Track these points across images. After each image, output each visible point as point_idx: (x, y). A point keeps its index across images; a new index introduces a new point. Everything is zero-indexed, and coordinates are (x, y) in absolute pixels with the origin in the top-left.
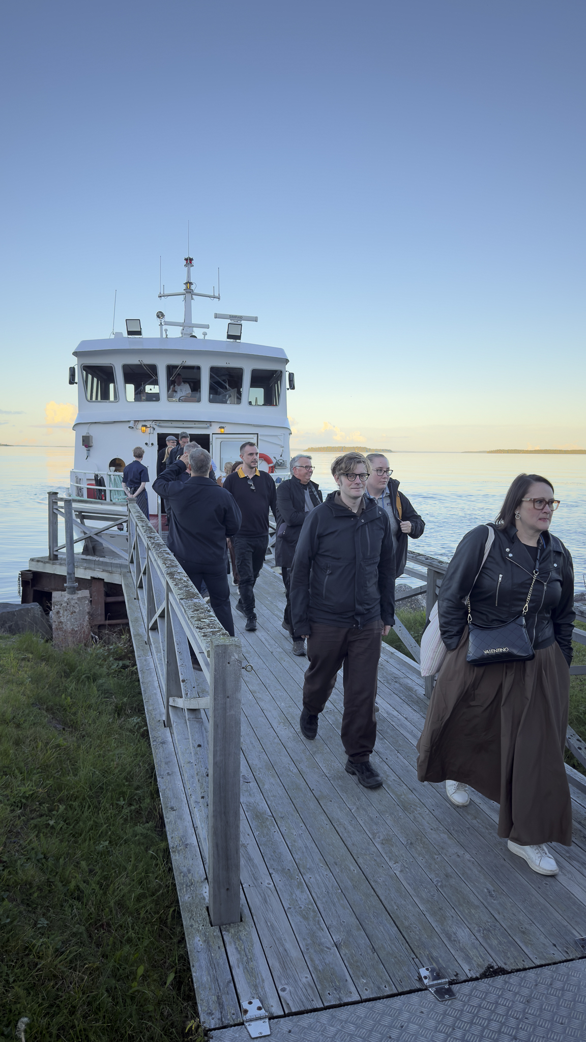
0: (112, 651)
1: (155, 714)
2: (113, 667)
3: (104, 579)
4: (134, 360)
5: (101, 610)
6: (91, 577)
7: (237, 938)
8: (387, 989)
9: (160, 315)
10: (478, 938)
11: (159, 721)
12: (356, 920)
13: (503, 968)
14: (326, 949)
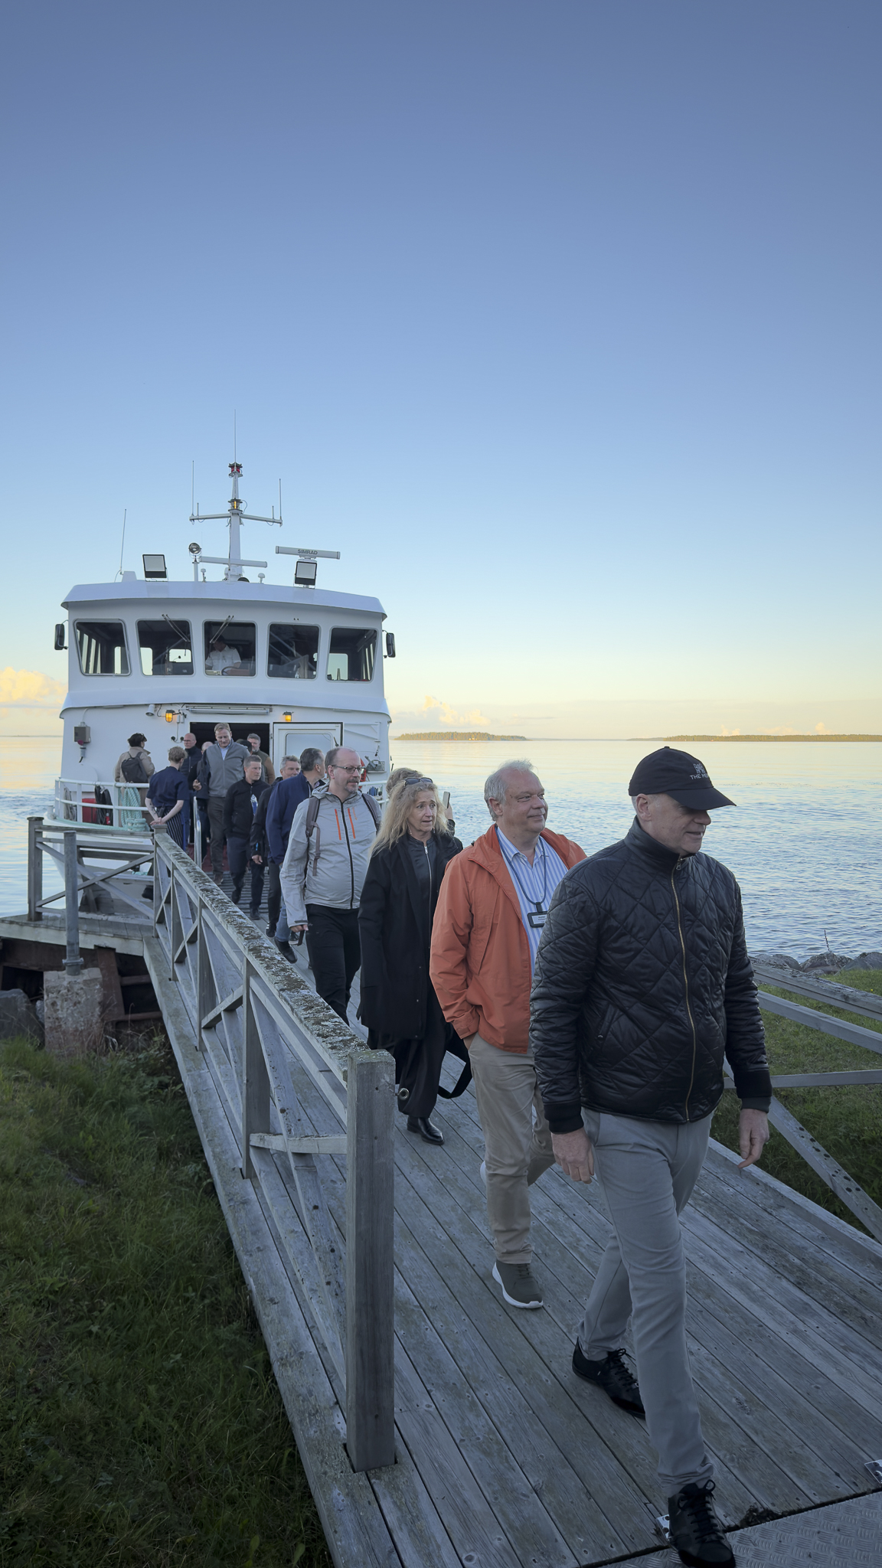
0: (140, 1062)
1: (227, 1160)
2: (145, 1087)
3: (114, 950)
4: (155, 615)
5: (116, 998)
6: (95, 946)
7: (394, 1488)
8: (614, 1549)
9: (194, 548)
10: (732, 1469)
11: (234, 1169)
12: (559, 1453)
13: (771, 1511)
14: (521, 1497)
